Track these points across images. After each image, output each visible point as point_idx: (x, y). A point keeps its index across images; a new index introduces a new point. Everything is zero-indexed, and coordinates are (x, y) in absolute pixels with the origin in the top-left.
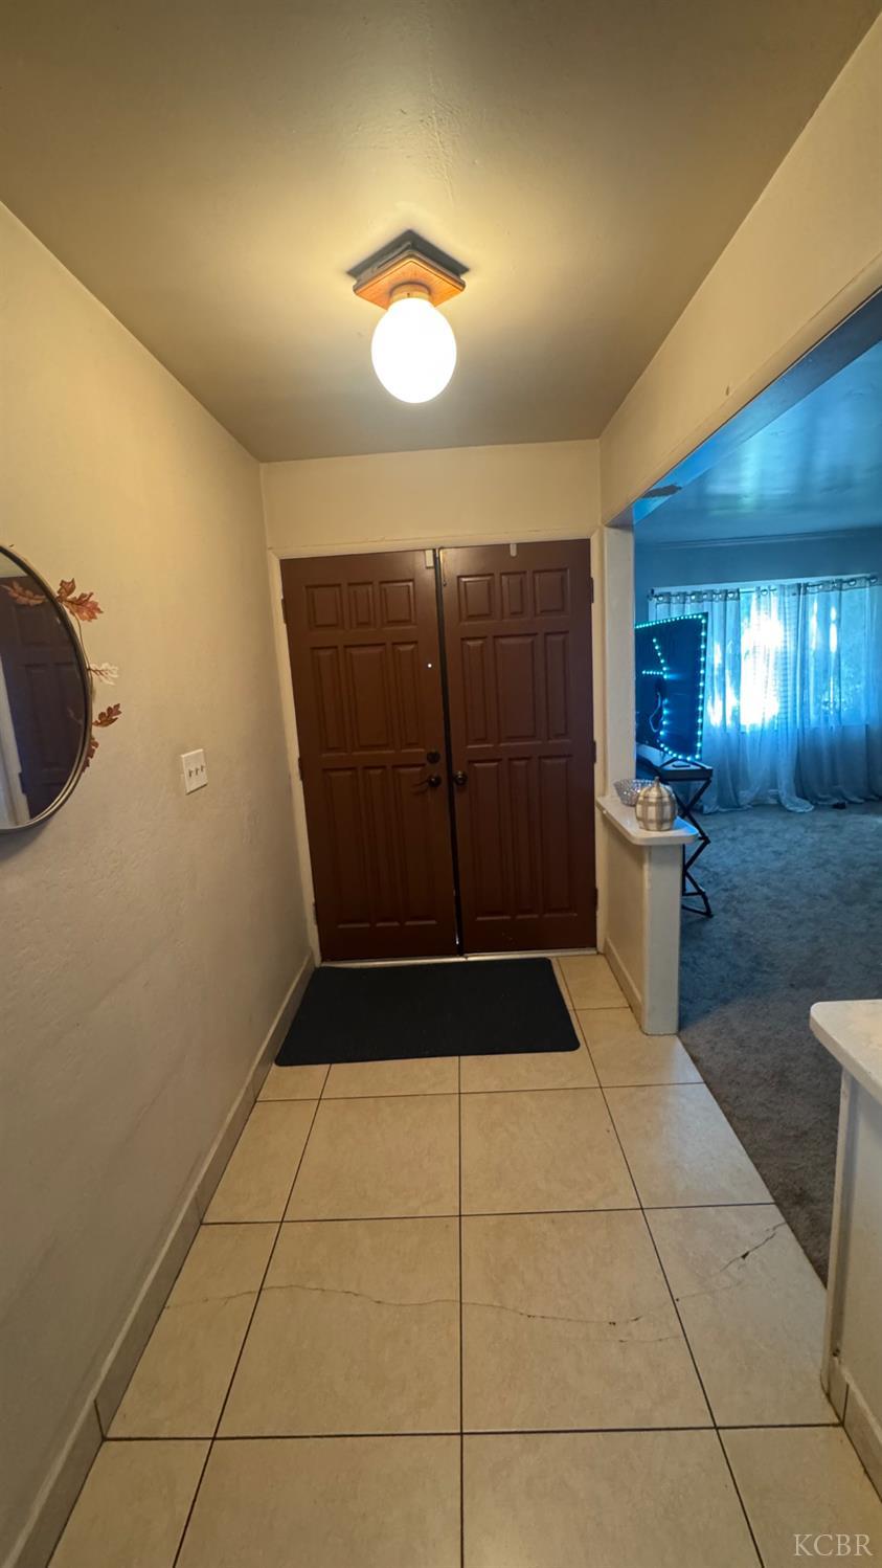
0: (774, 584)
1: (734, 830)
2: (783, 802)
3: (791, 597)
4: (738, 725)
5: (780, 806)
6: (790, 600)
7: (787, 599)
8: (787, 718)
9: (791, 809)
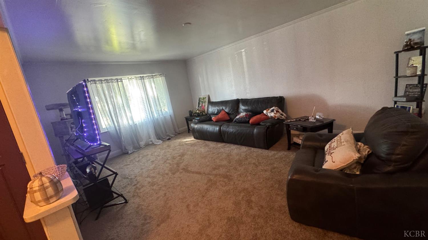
0: (133, 76)
1: (139, 157)
2: (153, 142)
3: (139, 80)
4: (134, 122)
5: (153, 144)
6: (139, 82)
7: (138, 81)
8: (148, 117)
9: (156, 144)
